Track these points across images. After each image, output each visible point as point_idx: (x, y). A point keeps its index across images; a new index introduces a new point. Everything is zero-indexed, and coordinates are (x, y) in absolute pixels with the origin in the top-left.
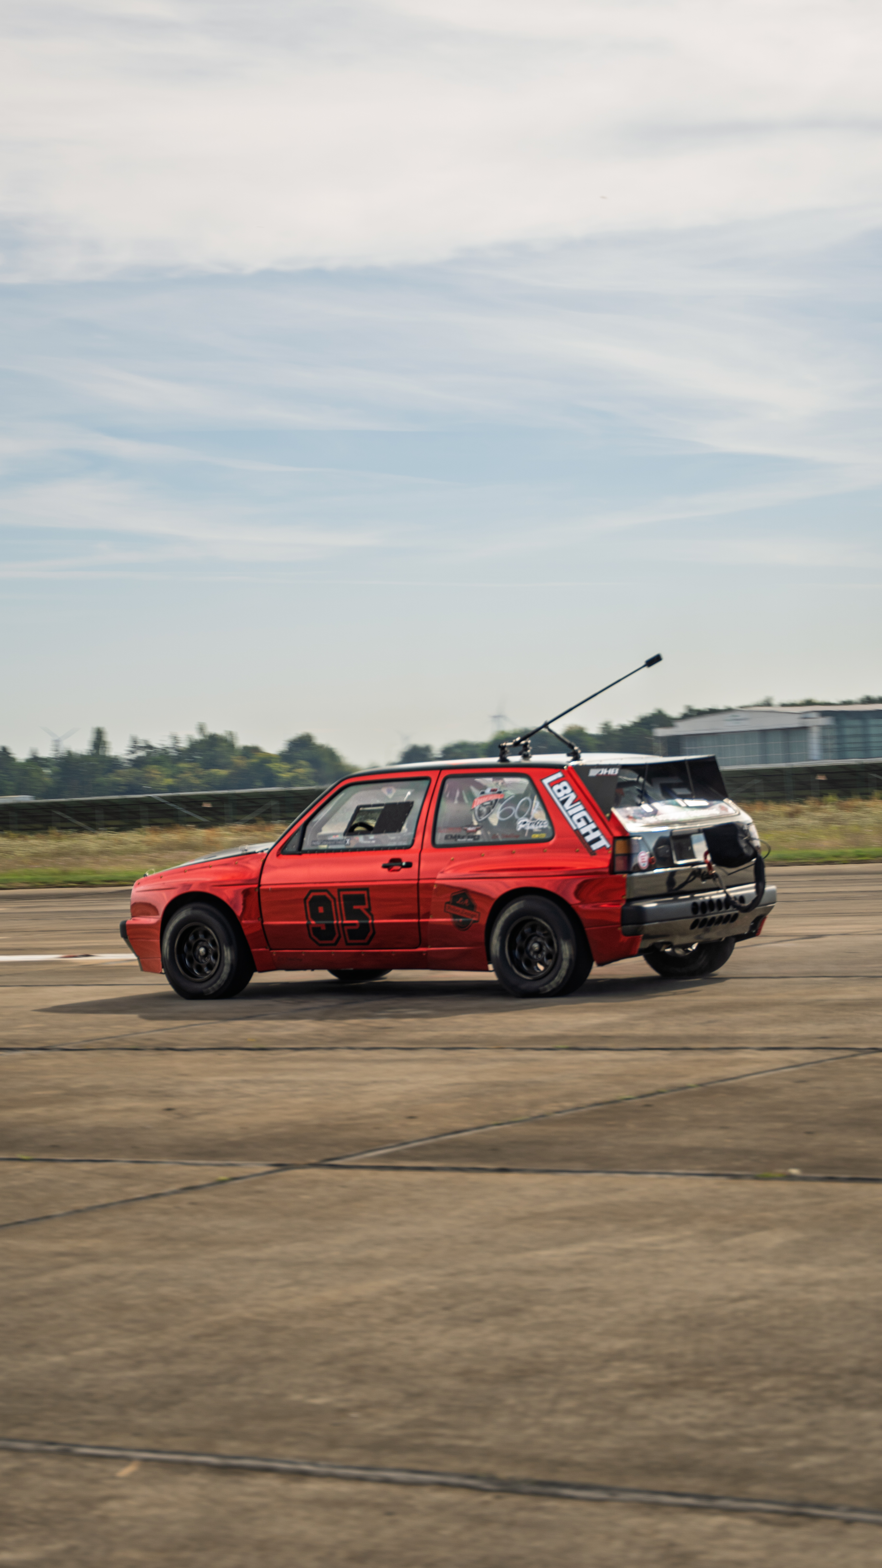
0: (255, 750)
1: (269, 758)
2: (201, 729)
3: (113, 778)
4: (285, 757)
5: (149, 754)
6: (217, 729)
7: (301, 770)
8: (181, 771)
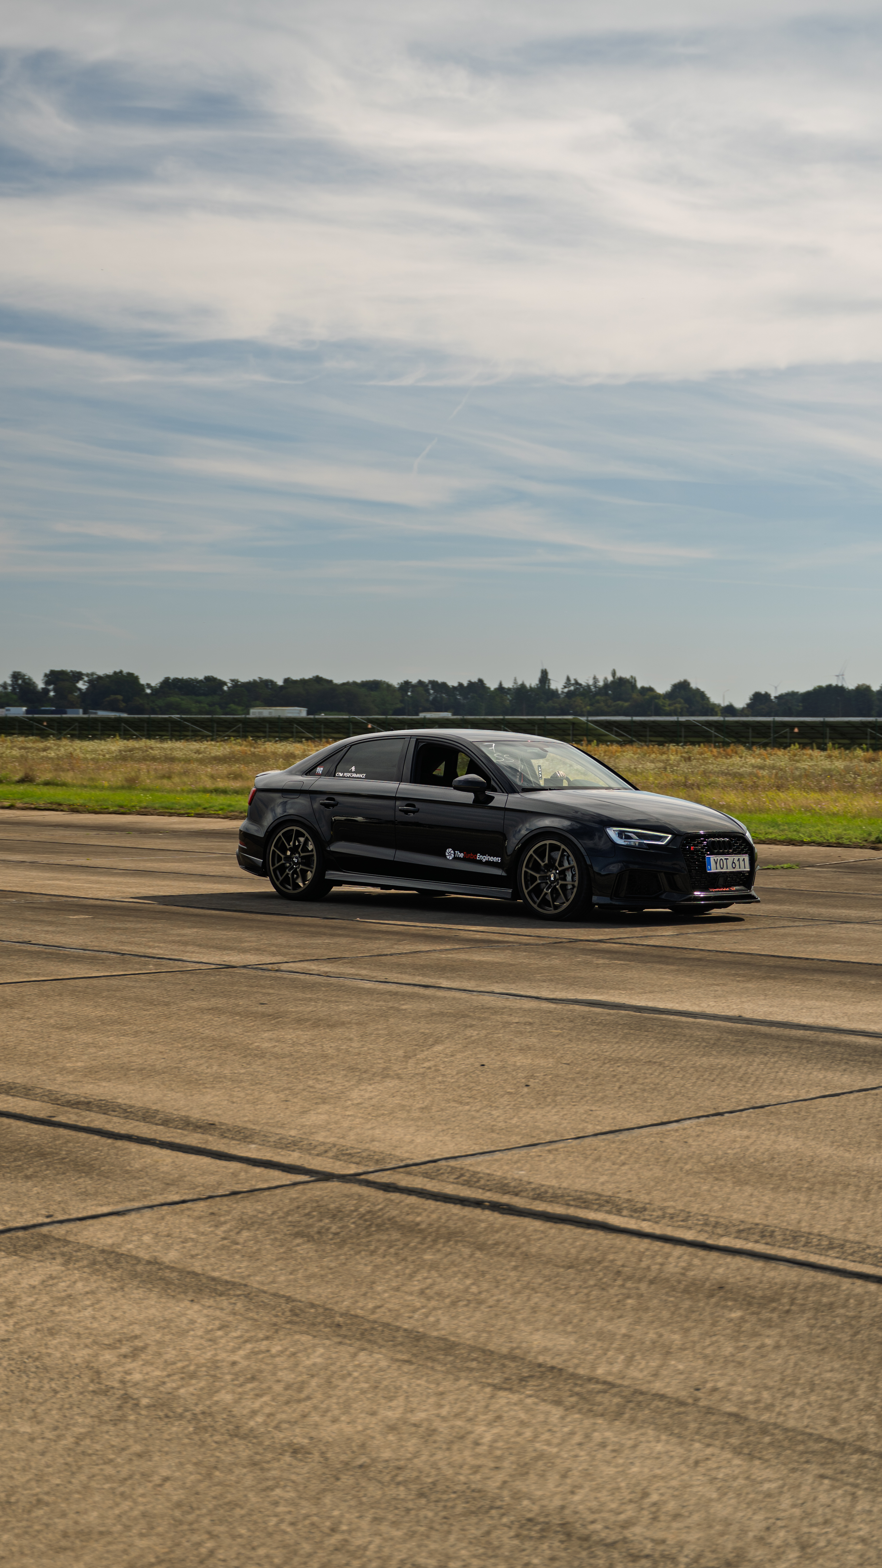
0: (651, 689)
1: (658, 696)
2: (614, 674)
3: (550, 703)
4: (669, 695)
5: (576, 689)
6: (624, 673)
7: (678, 705)
8: (598, 702)
